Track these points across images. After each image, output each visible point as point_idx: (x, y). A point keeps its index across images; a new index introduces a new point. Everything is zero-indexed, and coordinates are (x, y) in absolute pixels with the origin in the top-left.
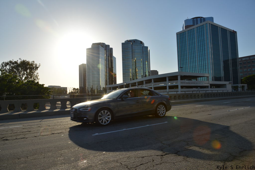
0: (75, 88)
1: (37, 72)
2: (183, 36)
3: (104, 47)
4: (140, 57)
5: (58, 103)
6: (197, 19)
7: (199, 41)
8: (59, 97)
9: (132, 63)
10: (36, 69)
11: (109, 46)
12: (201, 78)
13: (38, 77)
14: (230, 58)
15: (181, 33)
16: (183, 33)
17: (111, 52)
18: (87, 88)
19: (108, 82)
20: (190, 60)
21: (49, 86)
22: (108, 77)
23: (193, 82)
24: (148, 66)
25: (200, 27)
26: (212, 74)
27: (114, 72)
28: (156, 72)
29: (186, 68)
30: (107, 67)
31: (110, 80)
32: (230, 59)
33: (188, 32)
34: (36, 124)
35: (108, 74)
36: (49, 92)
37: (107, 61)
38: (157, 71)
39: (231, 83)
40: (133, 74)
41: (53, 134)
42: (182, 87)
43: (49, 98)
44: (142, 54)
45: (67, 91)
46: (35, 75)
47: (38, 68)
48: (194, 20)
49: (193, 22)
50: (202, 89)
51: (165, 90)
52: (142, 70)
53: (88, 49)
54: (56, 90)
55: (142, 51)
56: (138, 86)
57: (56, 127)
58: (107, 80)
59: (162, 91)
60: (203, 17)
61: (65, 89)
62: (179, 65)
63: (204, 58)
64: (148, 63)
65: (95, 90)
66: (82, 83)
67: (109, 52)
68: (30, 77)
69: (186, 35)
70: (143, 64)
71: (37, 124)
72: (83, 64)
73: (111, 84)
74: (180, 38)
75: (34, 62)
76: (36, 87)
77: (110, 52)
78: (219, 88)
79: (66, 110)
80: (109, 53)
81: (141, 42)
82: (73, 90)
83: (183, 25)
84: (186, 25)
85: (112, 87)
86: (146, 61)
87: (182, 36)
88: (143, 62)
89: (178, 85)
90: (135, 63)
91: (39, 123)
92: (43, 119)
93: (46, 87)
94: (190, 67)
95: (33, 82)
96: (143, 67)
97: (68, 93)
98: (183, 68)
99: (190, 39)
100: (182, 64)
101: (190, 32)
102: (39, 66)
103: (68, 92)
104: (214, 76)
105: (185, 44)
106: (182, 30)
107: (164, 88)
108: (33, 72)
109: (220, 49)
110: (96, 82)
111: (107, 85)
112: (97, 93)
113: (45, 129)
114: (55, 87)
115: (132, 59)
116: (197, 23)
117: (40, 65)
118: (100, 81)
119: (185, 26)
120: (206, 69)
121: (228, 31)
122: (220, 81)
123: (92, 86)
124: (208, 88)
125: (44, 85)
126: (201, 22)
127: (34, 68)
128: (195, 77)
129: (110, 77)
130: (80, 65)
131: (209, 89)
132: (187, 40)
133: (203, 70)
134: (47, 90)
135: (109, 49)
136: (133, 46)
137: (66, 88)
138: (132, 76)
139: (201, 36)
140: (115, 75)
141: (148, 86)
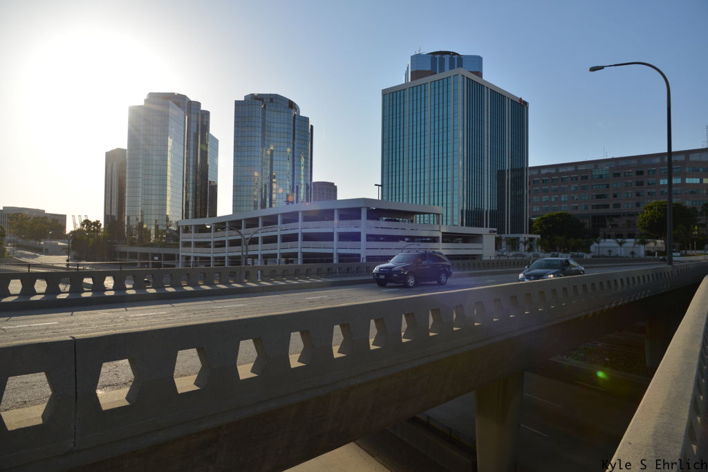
0: (90, 219)
2: (398, 99)
3: (183, 108)
4: (286, 145)
7: (437, 119)
9: (260, 159)
11: (198, 104)
14: (507, 166)
17: (205, 124)
18: (126, 223)
19: (190, 208)
20: (411, 164)
22: (190, 195)
24: (305, 171)
25: (441, 82)
26: (461, 205)
27: (210, 179)
28: (330, 189)
29: (401, 185)
30: (191, 164)
31: (196, 201)
32: (507, 168)
33: (411, 93)
35: (191, 186)
37: (192, 147)
38: (332, 184)
39: (494, 232)
40: (263, 191)
44: (292, 136)
45: (64, 227)
48: (436, 58)
49: (431, 62)
52: (288, 183)
54: (29, 221)
55: (292, 127)
58: (187, 203)
60: (458, 54)
63: (445, 163)
64: (306, 162)
65: (150, 228)
66: (115, 207)
67: (198, 122)
69: (407, 99)
70: (292, 163)
72: (119, 150)
73: (200, 217)
74: (391, 104)
77: (202, 122)
80: (198, 126)
81: (292, 105)
82: (83, 224)
83: (408, 68)
84: (415, 69)
85: (195, 226)
86: (300, 157)
87: (395, 101)
88: (293, 158)
90: (269, 162)
94: (410, 184)
96: (293, 171)
97: (68, 232)
98: (394, 185)
99: (415, 111)
101: (415, 91)
104: (465, 208)
105: (402, 123)
106: (404, 82)
109: (486, 146)
110: (153, 207)
111: (187, 217)
112: (156, 236)
115: (263, 145)
116: (442, 70)
118: (168, 203)
121: (509, 98)
123: (142, 216)
129: (196, 194)
130: (109, 150)
131: (441, 245)
132: (407, 114)
135: (198, 114)
136: (267, 111)
137: (64, 217)
138: (260, 195)
139: (441, 105)
140: (214, 189)
141: (290, 229)
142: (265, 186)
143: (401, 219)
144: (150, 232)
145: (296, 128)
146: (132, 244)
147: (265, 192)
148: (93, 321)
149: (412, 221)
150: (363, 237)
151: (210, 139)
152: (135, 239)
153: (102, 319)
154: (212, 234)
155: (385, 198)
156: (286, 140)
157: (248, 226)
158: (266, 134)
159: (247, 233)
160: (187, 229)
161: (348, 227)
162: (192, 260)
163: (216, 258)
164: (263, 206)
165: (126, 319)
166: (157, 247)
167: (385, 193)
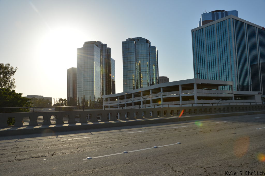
0: (62, 98)
1: (13, 77)
2: (200, 33)
3: (99, 47)
4: (146, 60)
5: (39, 117)
6: (218, 13)
7: (220, 41)
8: (41, 110)
9: (135, 67)
10: (12, 74)
11: (106, 45)
12: (223, 87)
13: (14, 84)
14: (259, 61)
15: (197, 31)
16: (200, 30)
17: (109, 54)
18: (77, 99)
19: (104, 91)
20: (208, 64)
21: (27, 96)
22: (104, 85)
23: (212, 92)
24: (156, 71)
25: (221, 22)
26: (237, 82)
27: (112, 78)
28: (165, 79)
29: (204, 74)
31: (107, 89)
32: (259, 63)
33: (206, 29)
34: (10, 144)
35: (104, 81)
36: (29, 104)
37: (104, 64)
38: (167, 77)
39: (261, 93)
40: (137, 82)
41: (32, 157)
42: (199, 98)
43: (28, 111)
44: (148, 55)
45: (51, 103)
46: (10, 81)
47: (14, 72)
48: (214, 14)
49: (212, 16)
50: (224, 101)
51: (178, 102)
52: (148, 77)
53: (79, 49)
54: (38, 100)
55: (148, 52)
56: (143, 97)
57: (37, 148)
58: (103, 89)
59: (174, 102)
60: (225, 11)
61: (48, 100)
62: (196, 70)
63: (226, 62)
64: (155, 67)
65: (88, 101)
66: (71, 93)
68: (3, 84)
69: (204, 33)
70: (149, 68)
71: (12, 145)
72: (72, 68)
73: (109, 94)
74: (196, 36)
75: (9, 65)
76: (11, 97)
77: (108, 53)
78: (246, 99)
79: (50, 126)
80: (106, 55)
81: (147, 41)
82: (59, 101)
83: (200, 20)
84: (204, 20)
85: (110, 98)
86: (153, 65)
87: (198, 34)
88: (150, 65)
89: (193, 96)
90: (139, 68)
91: (15, 143)
92: (19, 139)
93: (24, 97)
94: (209, 73)
95: (8, 90)
96: (150, 72)
97: (52, 105)
98: (200, 75)
99: (209, 38)
100: (198, 69)
101: (208, 29)
102: (16, 70)
103: (53, 103)
104: (239, 84)
105: (202, 44)
106: (199, 26)
107: (177, 99)
108: (8, 77)
109: (247, 51)
110: (89, 92)
111: (103, 94)
112: (90, 105)
113: (22, 151)
114: (35, 97)
115: (136, 61)
116: (217, 18)
117: (17, 68)
118: (95, 89)
119: (202, 22)
120: (230, 76)
121: (257, 27)
122: (247, 91)
123: (84, 95)
124: (231, 99)
125: (22, 94)
126: (222, 17)
127: (9, 72)
128: (216, 86)
129: (107, 85)
130: (68, 69)
131: (234, 101)
132: (205, 40)
133: (225, 77)
134: (25, 101)
135: (106, 49)
136: (137, 45)
137: (51, 98)
138: (135, 83)
139: (222, 34)
140: (114, 82)
143: (212, 89)
145: (150, 52)
151: (111, 60)
156: (146, 57)
158: (137, 55)
164: (138, 88)
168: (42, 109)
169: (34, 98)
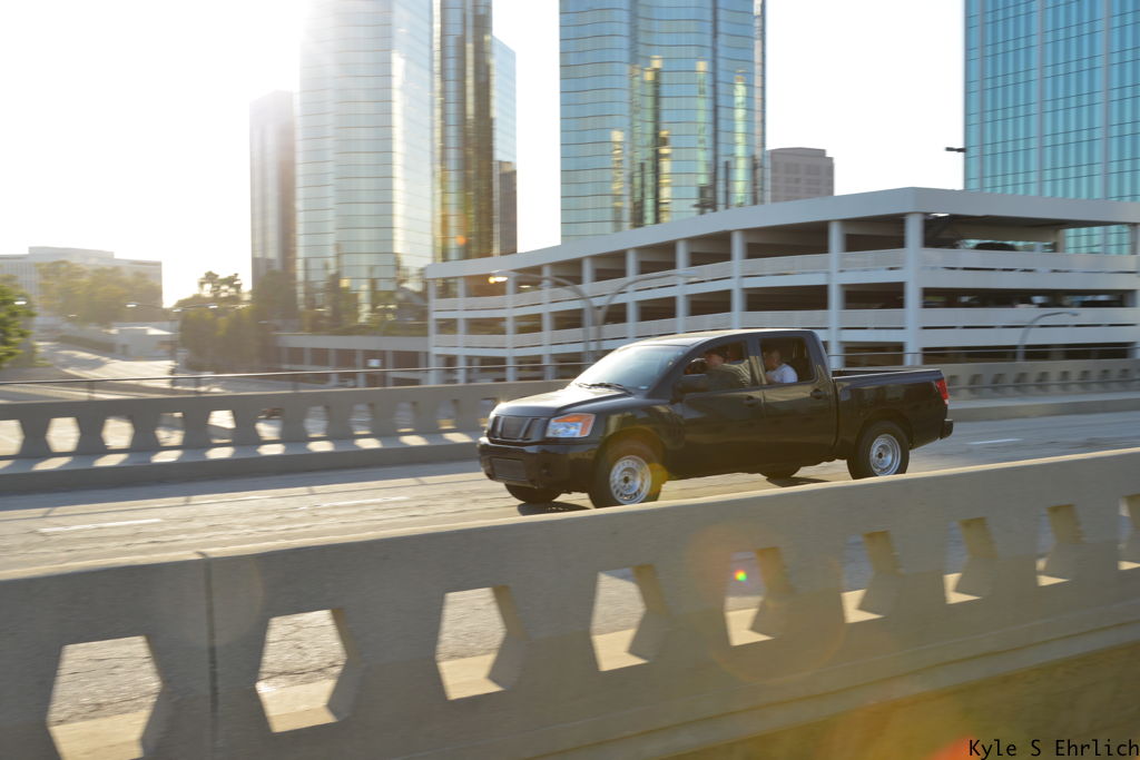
0: (215, 272)
4: (694, 49)
8: (104, 331)
9: (626, 96)
17: (482, 11)
19: (454, 233)
20: (1049, 83)
21: (31, 249)
22: (453, 199)
24: (749, 121)
27: (499, 155)
28: (812, 168)
30: (452, 119)
35: (453, 176)
37: (452, 75)
38: (823, 151)
42: (933, 298)
44: (708, 27)
45: (156, 293)
52: (702, 152)
54: (85, 279)
58: (445, 219)
61: (144, 276)
64: (749, 97)
66: (273, 237)
67: (464, 7)
70: (710, 102)
77: (475, 7)
80: (464, 17)
82: (202, 284)
86: (732, 84)
90: (649, 102)
94: (1048, 141)
96: (715, 123)
110: (364, 234)
111: (445, 257)
112: (373, 310)
114: (71, 261)
115: (635, 58)
118: (398, 222)
123: (338, 256)
124: (1125, 305)
130: (257, 98)
137: (158, 264)
138: (627, 191)
140: (509, 179)
141: (709, 278)
142: (642, 165)
143: (1020, 244)
144: (356, 296)
146: (316, 327)
147: (643, 185)
148: (238, 515)
149: (1054, 248)
150: (913, 297)
151: (496, 51)
152: (321, 316)
153: (259, 511)
154: (510, 298)
155: (974, 185)
156: (694, 40)
157: (600, 276)
158: (641, 28)
159: (597, 293)
160: (446, 289)
161: (871, 269)
162: (462, 364)
163: (520, 360)
164: (638, 220)
165: (314, 513)
166: (374, 334)
167: (974, 173)
168: (109, 328)
169: (63, 262)
